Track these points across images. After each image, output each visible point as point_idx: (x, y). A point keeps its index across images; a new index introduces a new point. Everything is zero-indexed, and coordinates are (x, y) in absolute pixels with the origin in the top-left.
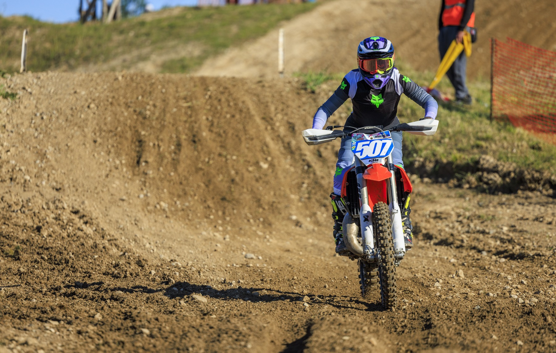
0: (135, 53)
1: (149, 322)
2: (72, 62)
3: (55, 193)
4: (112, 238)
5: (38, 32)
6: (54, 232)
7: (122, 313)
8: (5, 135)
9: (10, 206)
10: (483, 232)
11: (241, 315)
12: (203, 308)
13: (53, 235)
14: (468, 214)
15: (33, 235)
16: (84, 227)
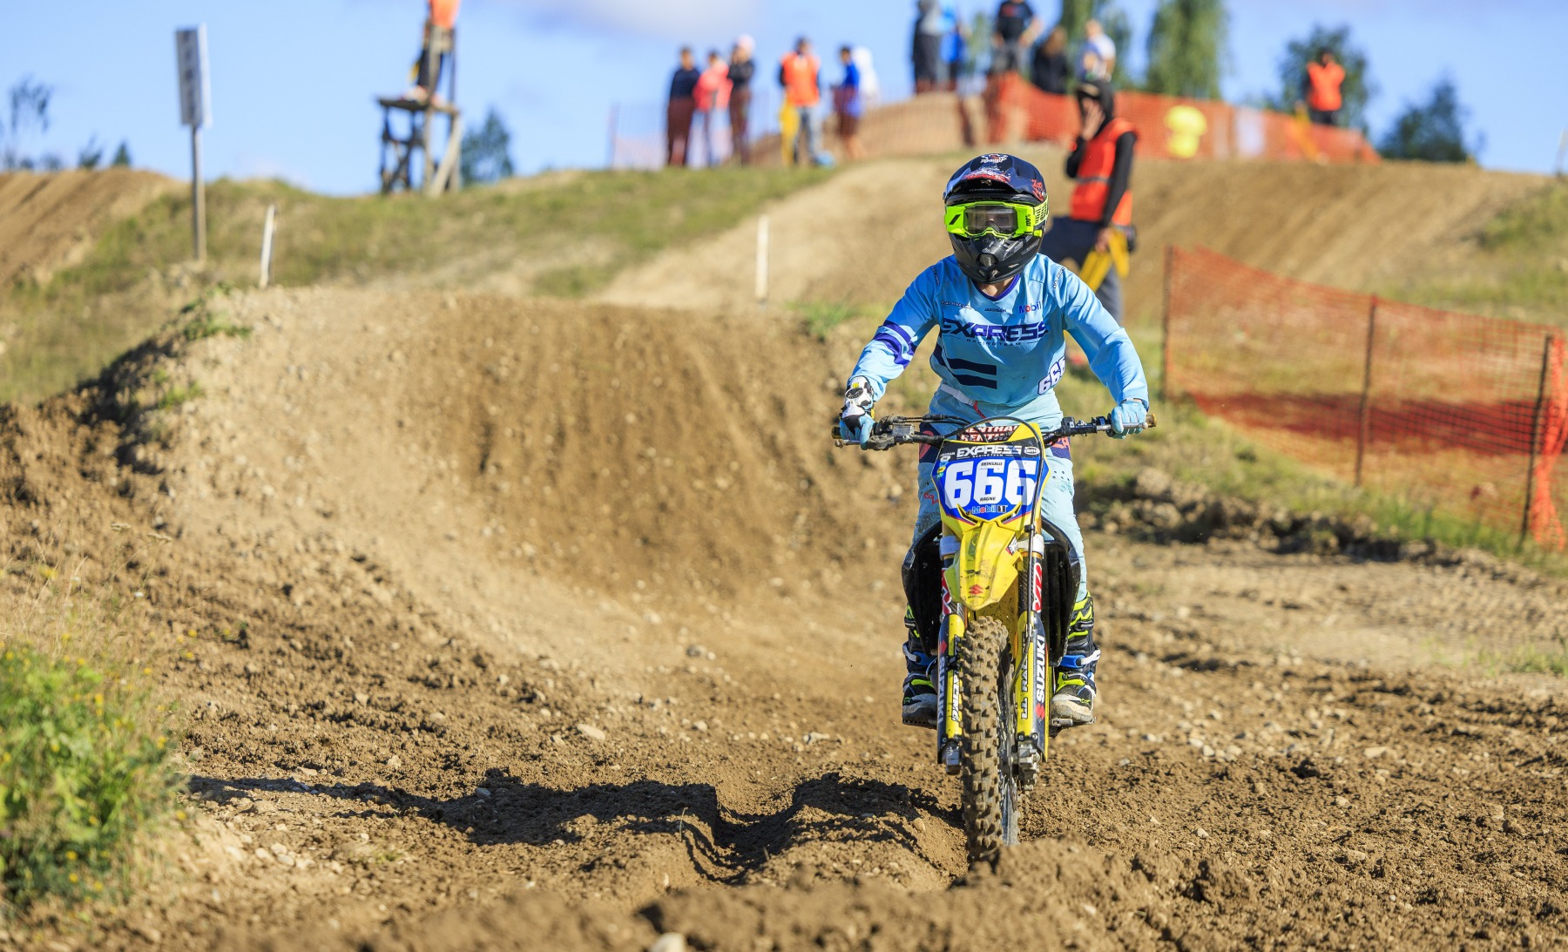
0: (484, 255)
2: (363, 269)
3: (320, 521)
4: (427, 610)
5: (299, 211)
6: (316, 597)
7: (441, 757)
8: (229, 408)
9: (233, 545)
10: (1141, 618)
11: (669, 766)
12: (597, 750)
13: (314, 601)
14: (1113, 581)
15: (276, 601)
16: (374, 588)
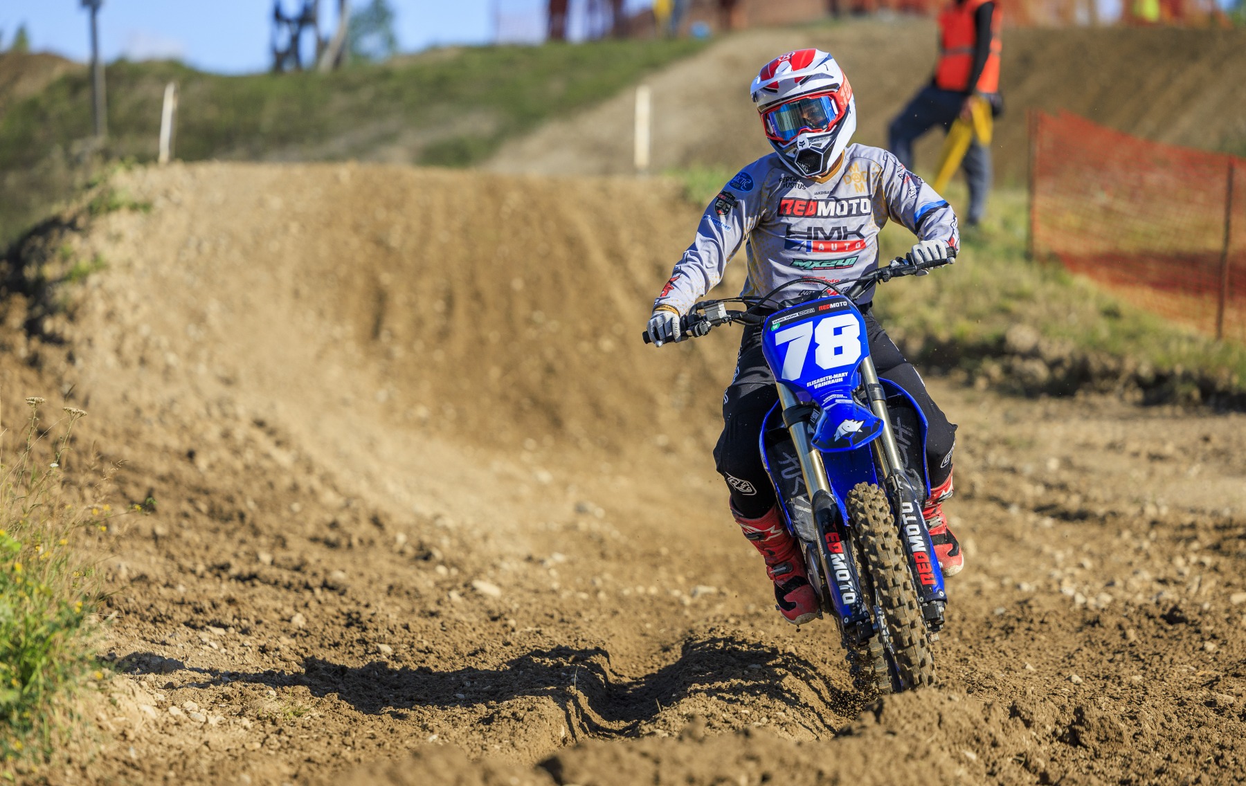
1: (392, 632)
3: (221, 387)
4: (326, 472)
6: (219, 460)
7: (343, 614)
8: (132, 280)
9: (138, 411)
10: (1013, 470)
12: (493, 606)
13: (217, 465)
14: (984, 435)
15: (180, 465)
16: (274, 451)
